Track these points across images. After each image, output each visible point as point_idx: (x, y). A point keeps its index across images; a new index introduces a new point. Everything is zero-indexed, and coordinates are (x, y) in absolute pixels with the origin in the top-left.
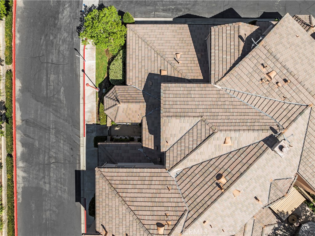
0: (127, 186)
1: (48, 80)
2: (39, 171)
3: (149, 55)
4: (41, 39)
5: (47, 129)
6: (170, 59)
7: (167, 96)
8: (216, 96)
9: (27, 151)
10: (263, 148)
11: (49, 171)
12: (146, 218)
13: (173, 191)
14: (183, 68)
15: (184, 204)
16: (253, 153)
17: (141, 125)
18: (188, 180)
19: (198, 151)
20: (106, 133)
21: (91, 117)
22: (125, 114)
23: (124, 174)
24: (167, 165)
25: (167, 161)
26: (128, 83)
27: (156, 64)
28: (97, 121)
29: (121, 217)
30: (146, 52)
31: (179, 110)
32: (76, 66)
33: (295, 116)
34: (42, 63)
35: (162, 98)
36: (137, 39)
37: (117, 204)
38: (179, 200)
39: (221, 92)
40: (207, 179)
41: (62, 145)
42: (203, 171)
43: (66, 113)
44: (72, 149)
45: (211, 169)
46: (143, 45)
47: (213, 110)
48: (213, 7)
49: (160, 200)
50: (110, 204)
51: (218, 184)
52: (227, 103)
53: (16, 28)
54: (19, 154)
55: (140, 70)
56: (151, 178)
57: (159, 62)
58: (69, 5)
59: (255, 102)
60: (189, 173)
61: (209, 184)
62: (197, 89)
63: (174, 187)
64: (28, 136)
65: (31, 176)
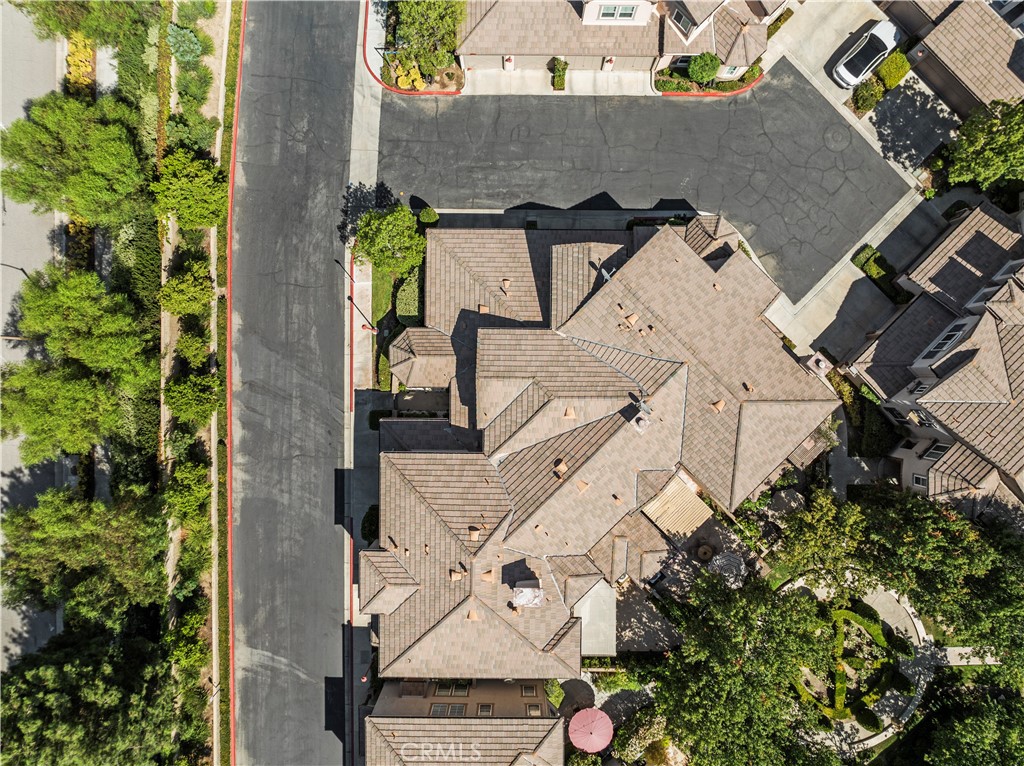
0: (427, 478)
1: (288, 314)
2: (271, 470)
3: (462, 280)
4: (276, 243)
5: (287, 398)
6: (493, 289)
7: (486, 347)
8: (557, 348)
9: (250, 435)
10: (619, 423)
11: (289, 470)
12: (455, 520)
13: (493, 485)
14: (514, 303)
15: (508, 502)
16: (604, 429)
17: (448, 390)
18: (515, 469)
19: (530, 426)
20: (389, 405)
21: (363, 378)
22: (424, 373)
23: (422, 462)
24: (486, 449)
25: (486, 443)
26: (427, 324)
27: (472, 296)
28: (374, 385)
29: (418, 521)
30: (458, 276)
31: (502, 369)
32: (337, 289)
33: (665, 377)
34: (279, 284)
35: (478, 350)
36: (443, 253)
37: (413, 503)
38: (502, 497)
39: (565, 342)
40: (542, 467)
41: (312, 426)
42: (537, 455)
43: (320, 370)
44: (329, 432)
45: (548, 453)
46: (452, 265)
47: (551, 369)
48: (574, 190)
49: (475, 496)
50: (403, 505)
51: (555, 473)
52: (572, 358)
53: (234, 223)
54: (236, 441)
55: (448, 304)
56: (462, 468)
57: (477, 292)
58: (325, 185)
59: (611, 358)
60: (517, 459)
61: (544, 473)
62: (530, 337)
63: (495, 479)
64: (254, 411)
65: (258, 480)
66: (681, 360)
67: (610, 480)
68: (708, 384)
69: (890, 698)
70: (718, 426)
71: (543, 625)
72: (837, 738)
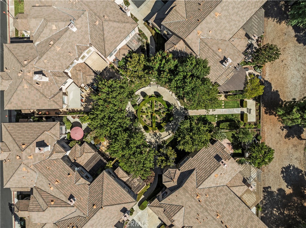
23: (15, 46)
24: (34, 41)
28: (15, 36)
32: (5, 9)
33: (81, 15)
38: (36, 53)
47: (49, 15)
50: (9, 57)
66: (85, 9)
67: (67, 47)
68: (93, 16)
69: (171, 125)
70: (98, 30)
71: (49, 91)
72: (155, 137)
